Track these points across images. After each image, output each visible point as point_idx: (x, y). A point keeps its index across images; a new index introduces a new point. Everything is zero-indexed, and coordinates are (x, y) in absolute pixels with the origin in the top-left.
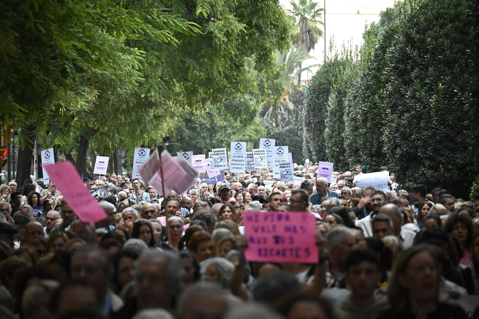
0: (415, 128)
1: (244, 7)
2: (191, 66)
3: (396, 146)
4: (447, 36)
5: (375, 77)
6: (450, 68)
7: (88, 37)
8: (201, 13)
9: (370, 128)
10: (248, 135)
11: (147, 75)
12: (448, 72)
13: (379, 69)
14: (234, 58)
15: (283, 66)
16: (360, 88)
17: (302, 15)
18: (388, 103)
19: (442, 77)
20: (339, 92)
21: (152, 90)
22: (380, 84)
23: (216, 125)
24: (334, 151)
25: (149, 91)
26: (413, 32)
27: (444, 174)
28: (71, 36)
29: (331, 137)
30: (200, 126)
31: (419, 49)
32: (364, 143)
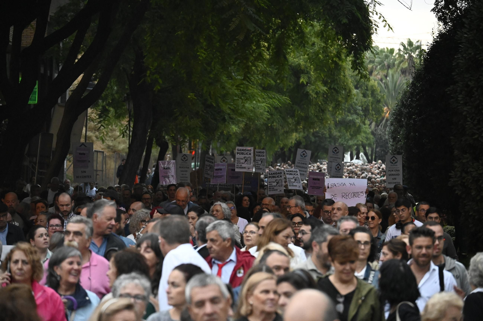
10: (361, 141)
11: (272, 113)
15: (383, 96)
17: (409, 54)
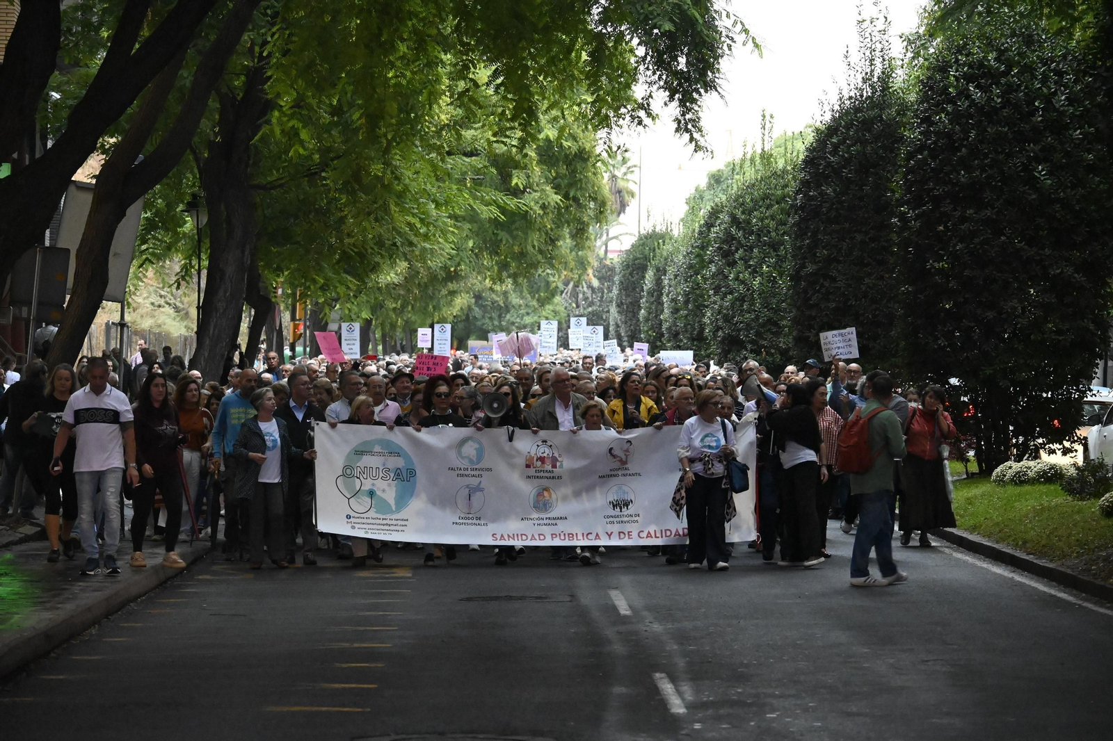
0: (738, 310)
1: (561, 177)
2: (504, 239)
3: (718, 328)
4: (773, 217)
5: (698, 256)
6: (775, 250)
7: (423, 213)
8: (517, 184)
9: (692, 311)
12: (773, 254)
13: (703, 247)
14: (549, 232)
16: (681, 266)
17: (611, 172)
18: (712, 284)
19: (767, 259)
20: (658, 270)
21: (462, 263)
22: (703, 264)
23: (511, 303)
24: (650, 336)
25: (459, 264)
26: (738, 213)
27: (765, 358)
28: (404, 211)
29: (647, 320)
30: (493, 304)
31: (744, 230)
32: (685, 326)
